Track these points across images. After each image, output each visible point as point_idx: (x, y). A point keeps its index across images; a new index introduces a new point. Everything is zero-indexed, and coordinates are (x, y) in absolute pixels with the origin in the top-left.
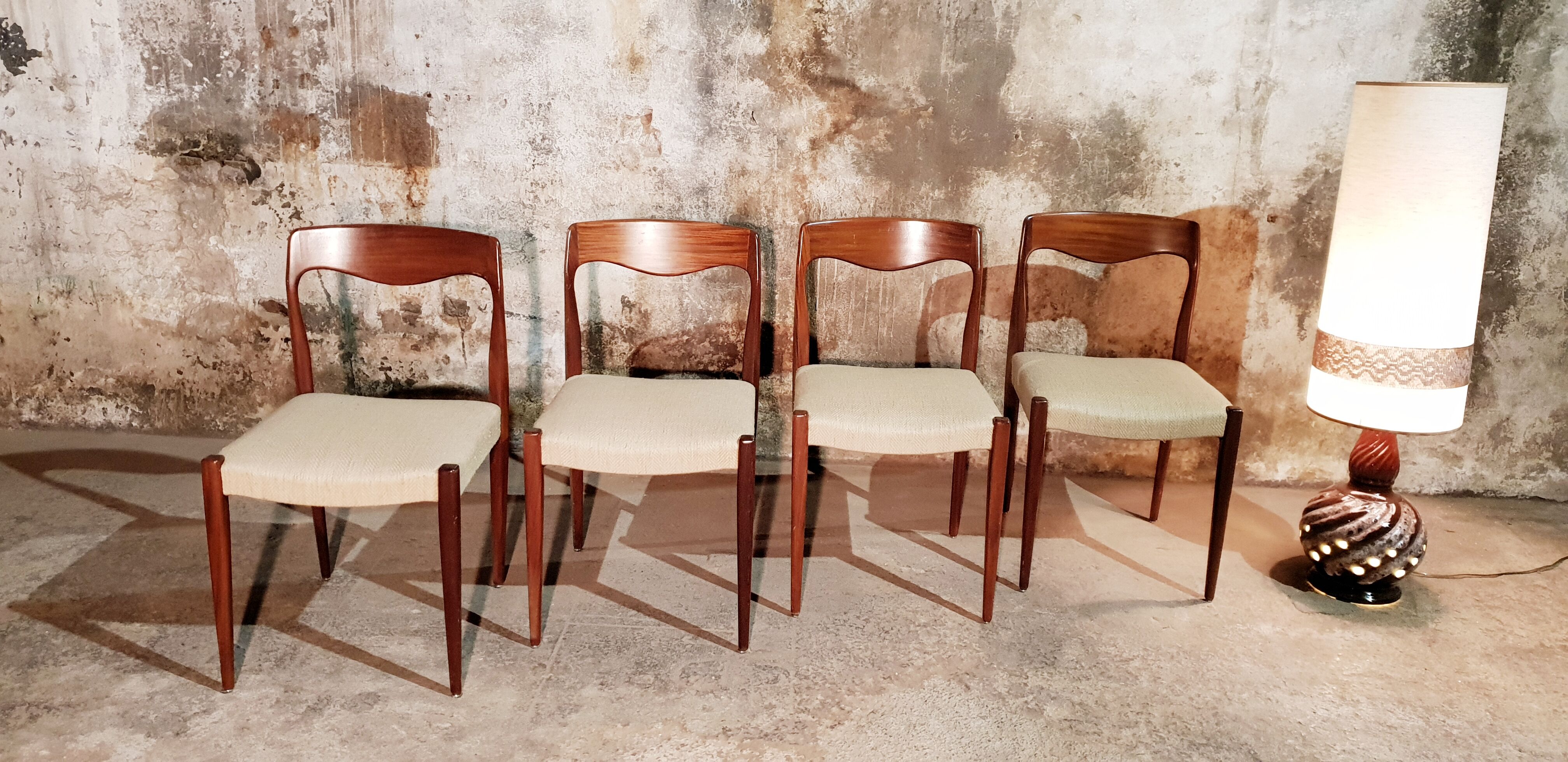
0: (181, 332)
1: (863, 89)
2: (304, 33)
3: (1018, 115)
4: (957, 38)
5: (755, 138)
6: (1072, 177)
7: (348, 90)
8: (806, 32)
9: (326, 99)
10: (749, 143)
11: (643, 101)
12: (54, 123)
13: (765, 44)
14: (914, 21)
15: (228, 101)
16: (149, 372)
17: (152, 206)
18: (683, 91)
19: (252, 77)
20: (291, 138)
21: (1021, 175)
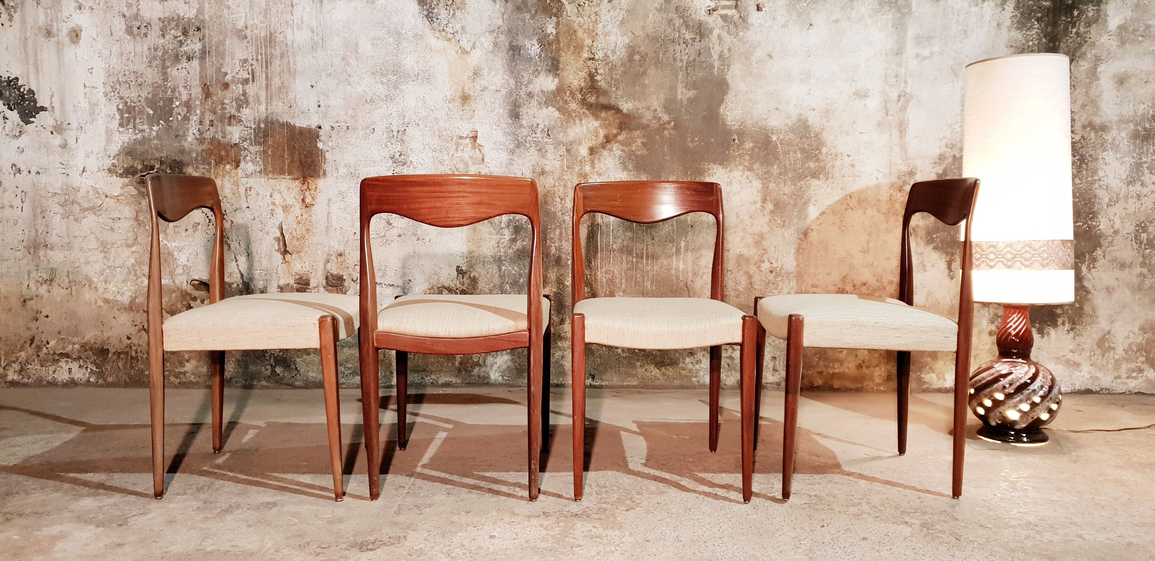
0: (131, 307)
1: (625, 111)
2: (233, 87)
3: (734, 125)
4: (688, 74)
5: (550, 148)
6: (775, 167)
7: (262, 126)
8: (583, 74)
9: (246, 132)
10: (546, 151)
11: (471, 125)
12: (51, 157)
13: (555, 83)
14: (658, 63)
15: (176, 136)
16: (106, 339)
17: (117, 215)
18: (498, 118)
19: (194, 119)
20: (220, 161)
21: (739, 167)
